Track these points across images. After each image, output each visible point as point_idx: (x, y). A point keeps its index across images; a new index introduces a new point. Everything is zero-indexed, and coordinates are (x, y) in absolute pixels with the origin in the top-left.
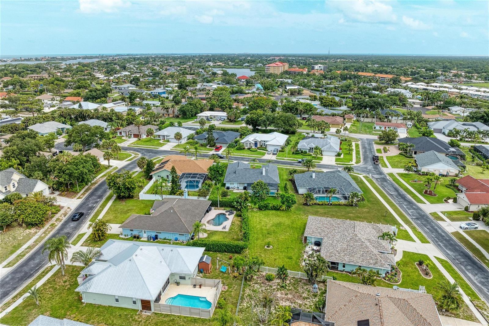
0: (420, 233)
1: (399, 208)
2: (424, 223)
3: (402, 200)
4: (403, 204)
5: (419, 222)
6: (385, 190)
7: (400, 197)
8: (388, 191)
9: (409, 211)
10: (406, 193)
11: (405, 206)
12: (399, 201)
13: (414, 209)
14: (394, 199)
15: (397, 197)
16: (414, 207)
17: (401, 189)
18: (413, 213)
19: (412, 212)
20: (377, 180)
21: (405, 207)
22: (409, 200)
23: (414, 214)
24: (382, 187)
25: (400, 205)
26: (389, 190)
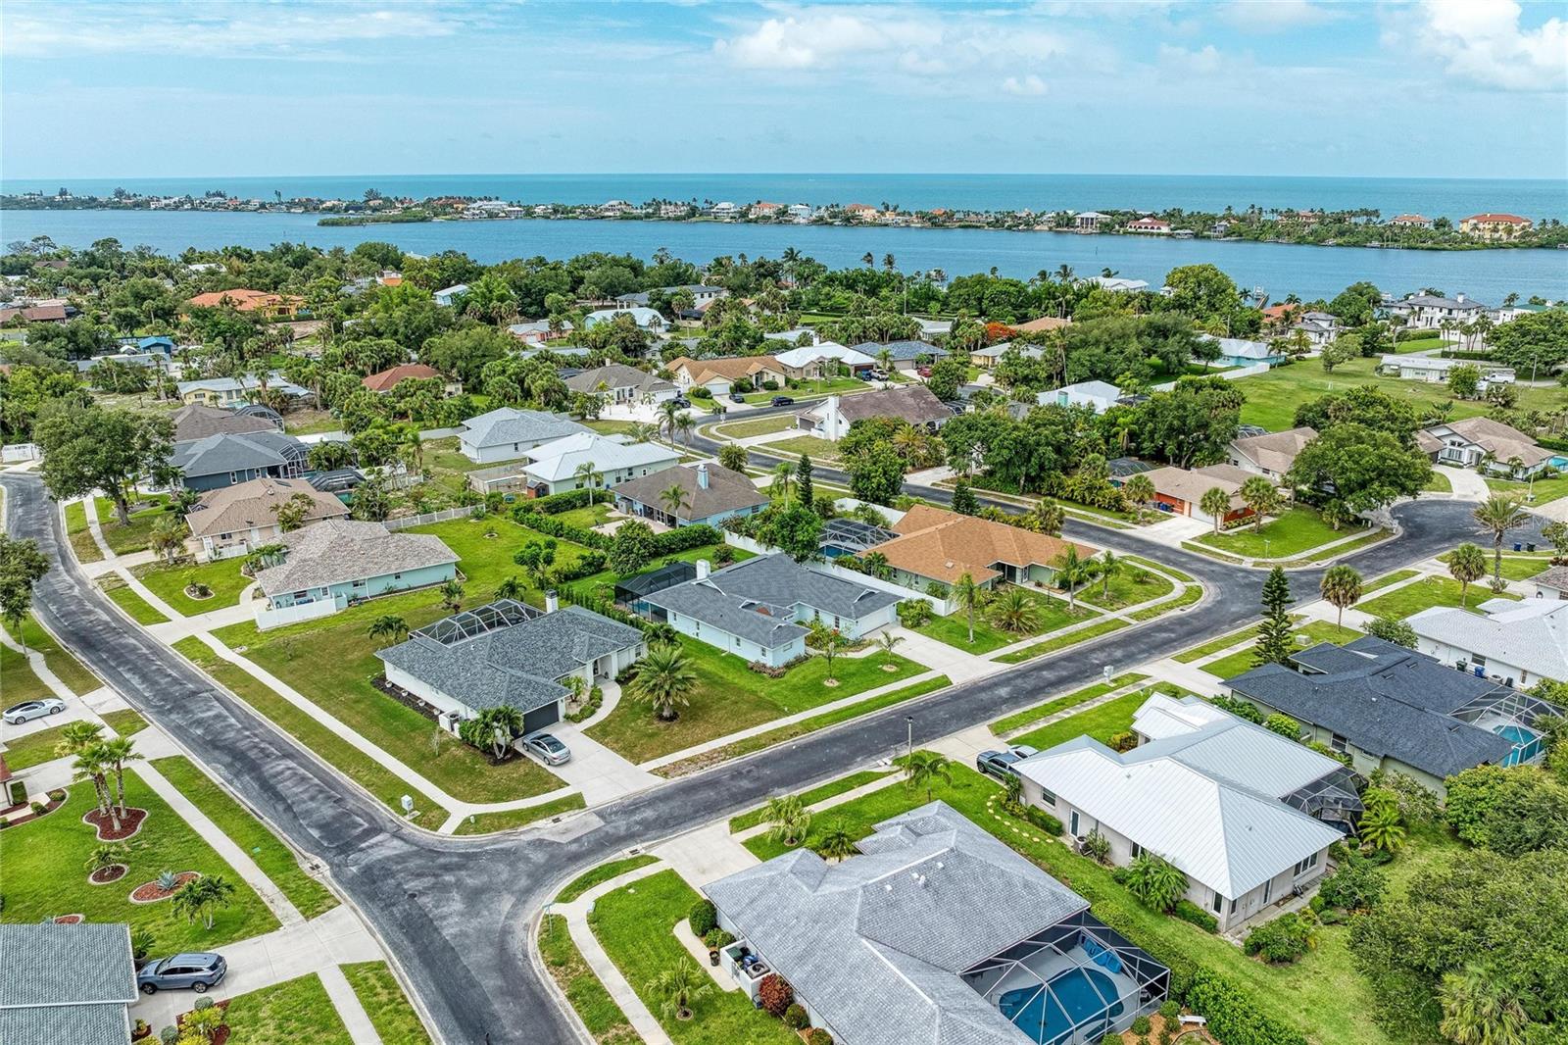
0: (192, 660)
1: (253, 711)
2: (177, 688)
3: (243, 745)
4: (238, 731)
5: (190, 686)
6: (319, 772)
7: (253, 754)
8: (302, 771)
9: (218, 709)
10: (229, 790)
11: (231, 725)
12: (256, 735)
13: (199, 723)
14: (275, 741)
15: (262, 750)
16: (199, 732)
17: (247, 804)
18: (205, 708)
19: (208, 710)
20: (371, 819)
21: (233, 720)
22: (217, 753)
23: (202, 704)
24: (330, 783)
25: (249, 723)
26: (303, 779)
